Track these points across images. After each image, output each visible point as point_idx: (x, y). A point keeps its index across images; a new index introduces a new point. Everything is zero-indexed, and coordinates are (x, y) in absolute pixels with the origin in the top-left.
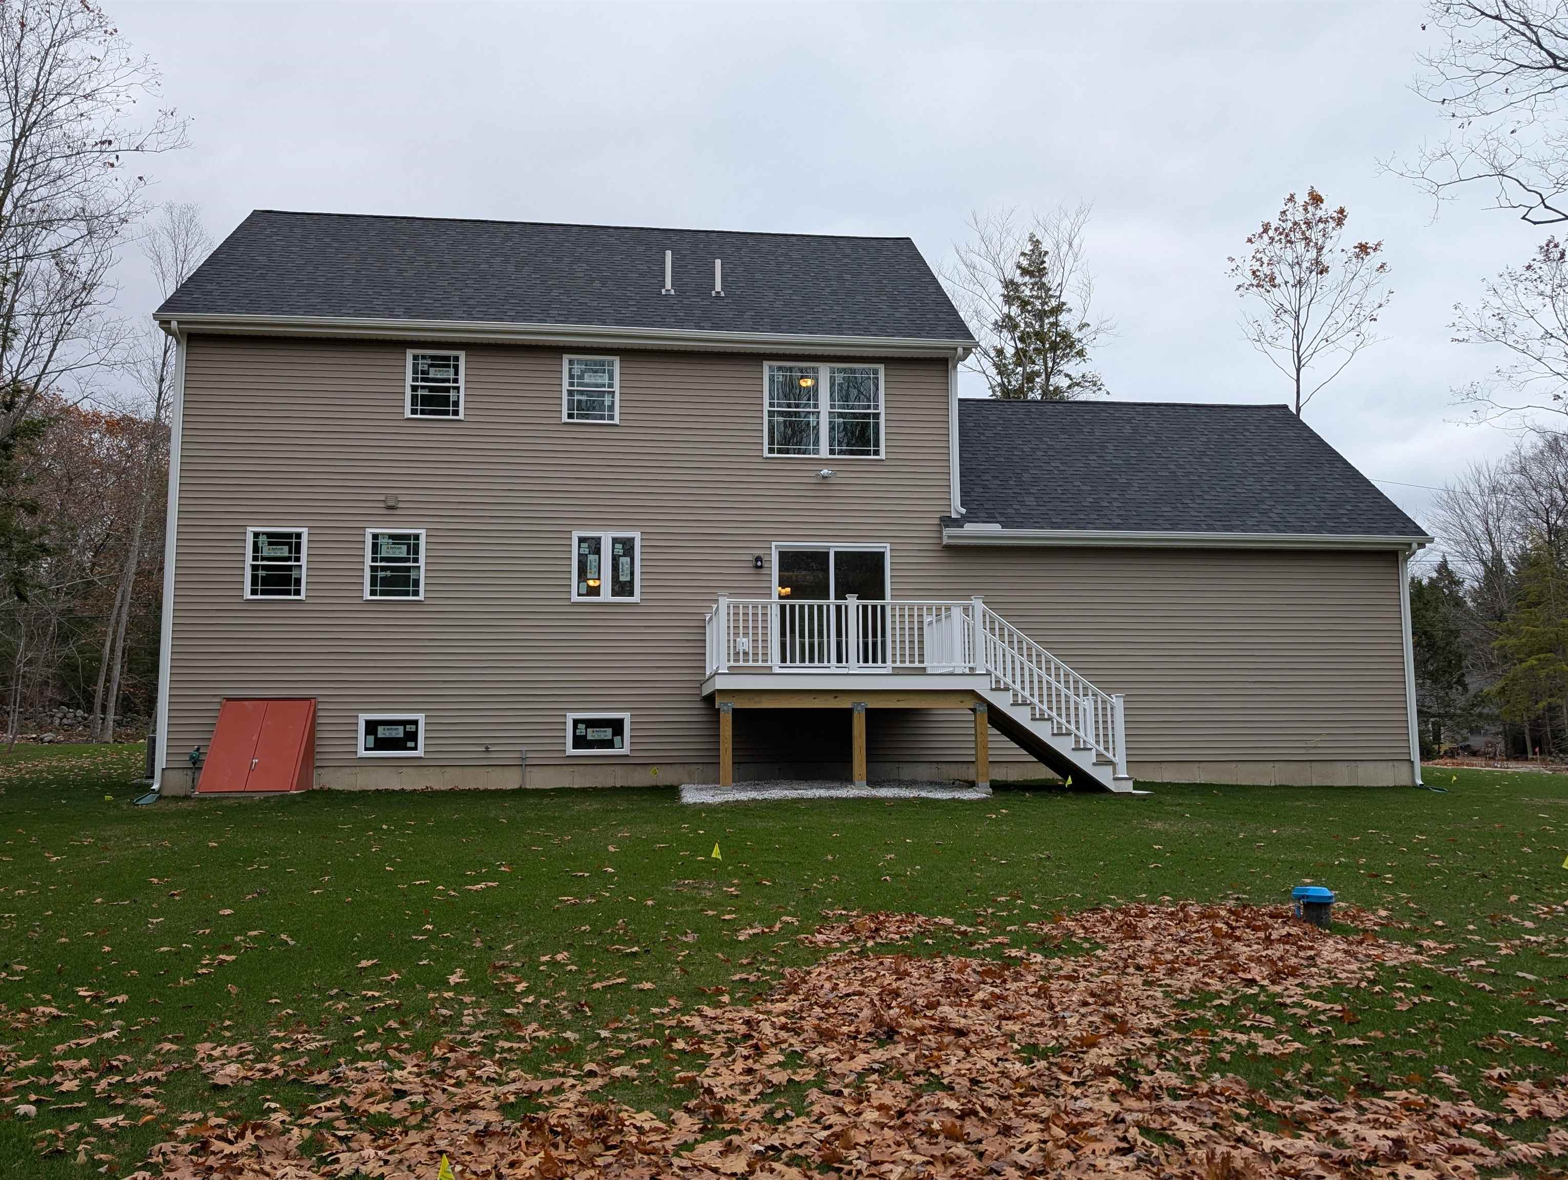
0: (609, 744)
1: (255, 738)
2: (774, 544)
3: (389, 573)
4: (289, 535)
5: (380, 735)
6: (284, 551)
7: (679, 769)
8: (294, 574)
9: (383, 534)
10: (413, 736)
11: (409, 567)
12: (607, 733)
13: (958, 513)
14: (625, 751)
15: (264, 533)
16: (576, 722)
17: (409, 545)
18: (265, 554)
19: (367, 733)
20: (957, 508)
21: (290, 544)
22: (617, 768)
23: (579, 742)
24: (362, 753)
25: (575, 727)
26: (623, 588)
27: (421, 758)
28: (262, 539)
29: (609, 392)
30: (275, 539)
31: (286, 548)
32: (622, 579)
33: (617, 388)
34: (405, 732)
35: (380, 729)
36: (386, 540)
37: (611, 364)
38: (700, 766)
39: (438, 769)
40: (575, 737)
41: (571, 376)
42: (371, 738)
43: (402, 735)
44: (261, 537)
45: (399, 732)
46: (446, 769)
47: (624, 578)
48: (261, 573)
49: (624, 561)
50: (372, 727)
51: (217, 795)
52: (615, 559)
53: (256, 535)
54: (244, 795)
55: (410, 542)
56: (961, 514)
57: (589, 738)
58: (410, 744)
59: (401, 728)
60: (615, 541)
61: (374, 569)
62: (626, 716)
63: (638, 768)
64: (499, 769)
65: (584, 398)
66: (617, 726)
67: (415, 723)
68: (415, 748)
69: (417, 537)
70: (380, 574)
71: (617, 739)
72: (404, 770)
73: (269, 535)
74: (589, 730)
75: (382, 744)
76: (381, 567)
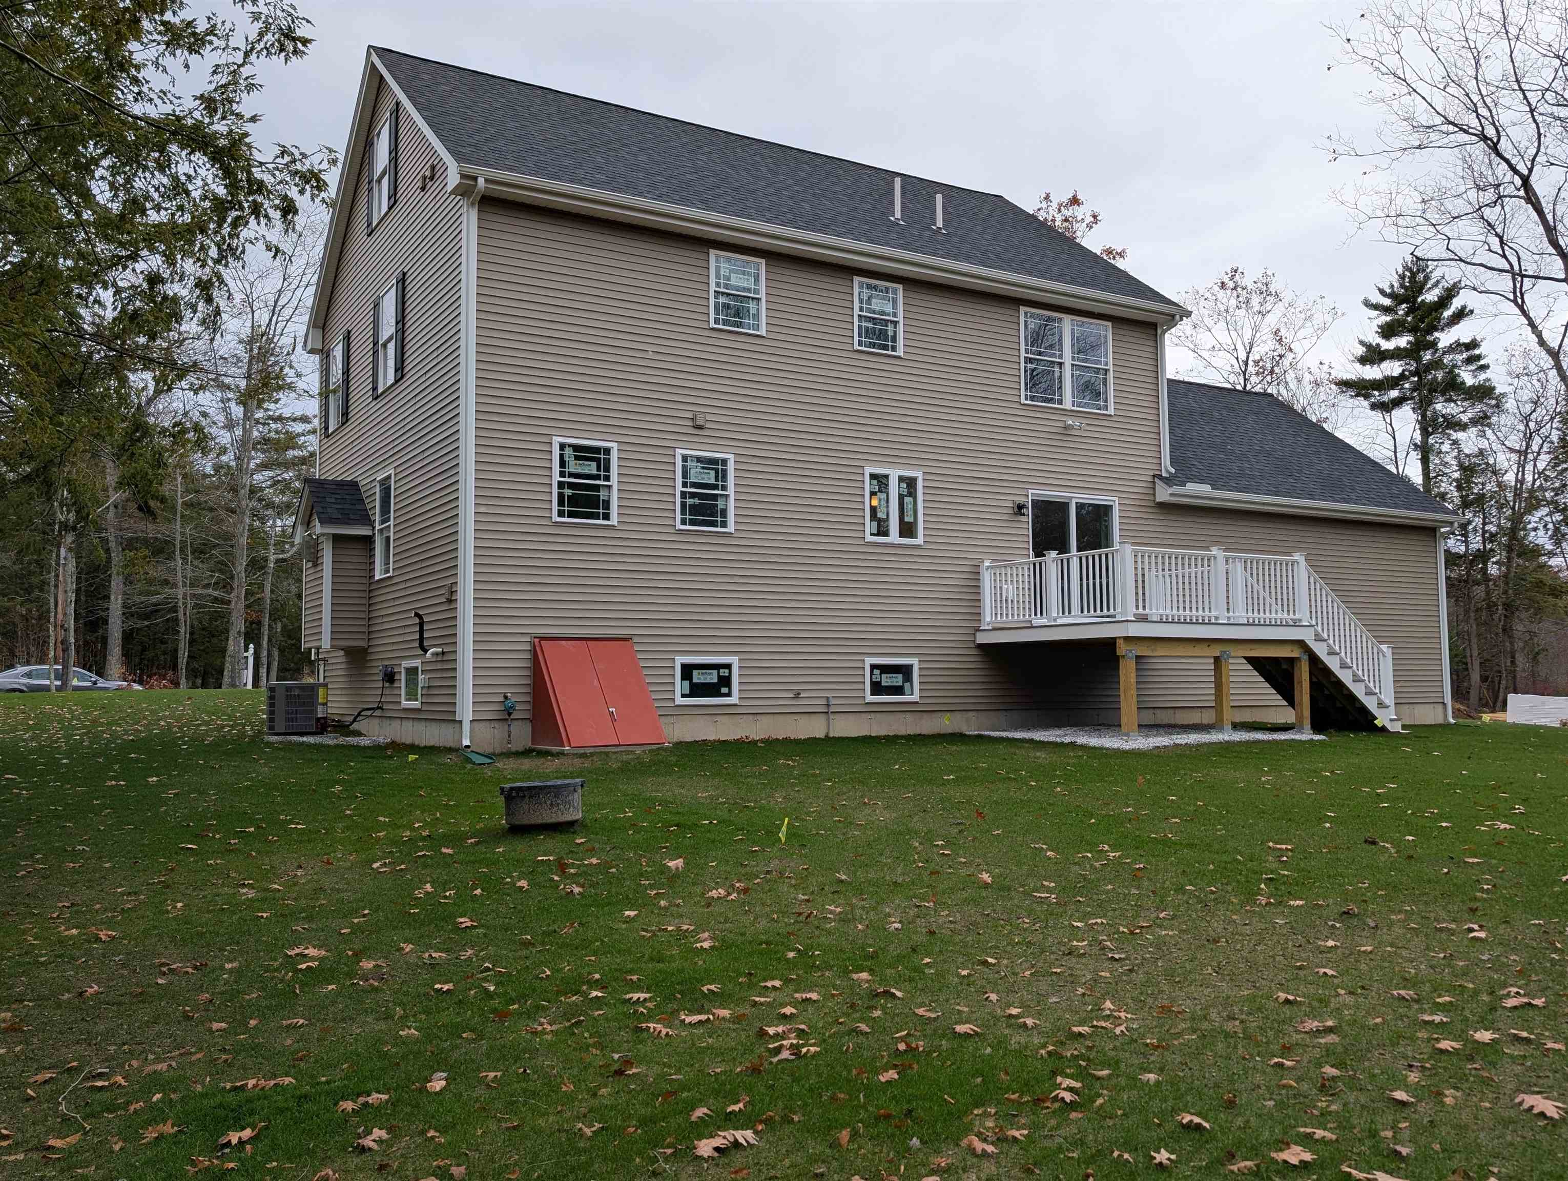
0: (899, 690)
1: (596, 682)
2: (1030, 491)
3: (697, 501)
4: (597, 450)
5: (695, 680)
6: (591, 468)
7: (958, 715)
8: (603, 494)
9: (691, 456)
10: (726, 681)
11: (717, 495)
12: (898, 680)
13: (1167, 471)
14: (915, 697)
15: (570, 446)
16: (873, 667)
17: (717, 471)
18: (572, 470)
19: (683, 679)
20: (1167, 467)
21: (598, 461)
22: (908, 715)
23: (877, 688)
24: (680, 701)
25: (872, 674)
26: (907, 530)
27: (735, 705)
28: (568, 452)
29: (892, 322)
30: (583, 453)
31: (594, 464)
32: (907, 519)
33: (900, 318)
34: (719, 677)
35: (695, 673)
36: (695, 464)
37: (895, 292)
38: (974, 713)
39: (751, 717)
40: (872, 683)
41: (861, 301)
42: (686, 683)
43: (715, 680)
44: (567, 448)
45: (712, 677)
46: (759, 717)
47: (908, 519)
48: (567, 492)
49: (908, 500)
50: (687, 670)
51: (592, 750)
52: (901, 498)
53: (562, 447)
54: (620, 749)
55: (716, 466)
56: (1170, 473)
57: (883, 684)
58: (724, 690)
59: (715, 672)
60: (901, 479)
61: (683, 495)
62: (914, 661)
63: (925, 715)
64: (806, 716)
65: (870, 325)
66: (905, 671)
67: (728, 666)
68: (729, 695)
69: (724, 462)
70: (689, 501)
71: (907, 685)
72: (718, 718)
73: (576, 448)
74: (884, 676)
75: (697, 690)
76: (690, 493)
